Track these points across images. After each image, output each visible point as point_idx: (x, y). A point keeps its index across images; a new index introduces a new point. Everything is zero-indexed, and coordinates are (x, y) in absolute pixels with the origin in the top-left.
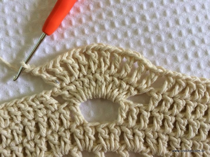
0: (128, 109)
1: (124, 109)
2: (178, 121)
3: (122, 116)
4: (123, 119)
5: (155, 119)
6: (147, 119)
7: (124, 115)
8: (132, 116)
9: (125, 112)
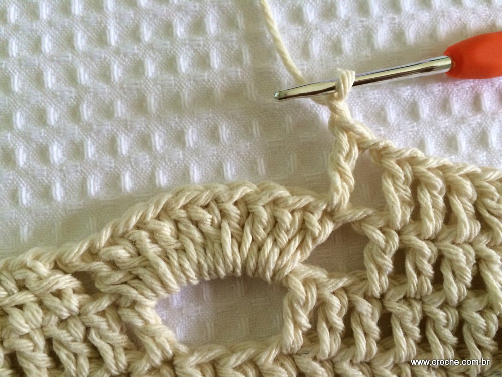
0: (315, 301)
1: (302, 303)
2: (468, 322)
3: (297, 325)
4: (300, 332)
5: (397, 323)
6: (374, 325)
7: (304, 321)
8: (327, 322)
9: (306, 309)
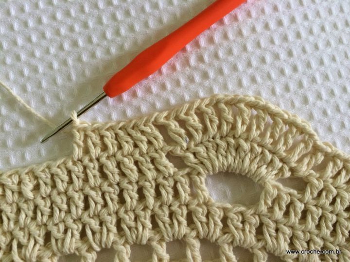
0: (276, 195)
1: (271, 194)
3: (266, 203)
4: (266, 207)
6: (300, 212)
7: (269, 202)
8: (279, 205)
9: (272, 198)
